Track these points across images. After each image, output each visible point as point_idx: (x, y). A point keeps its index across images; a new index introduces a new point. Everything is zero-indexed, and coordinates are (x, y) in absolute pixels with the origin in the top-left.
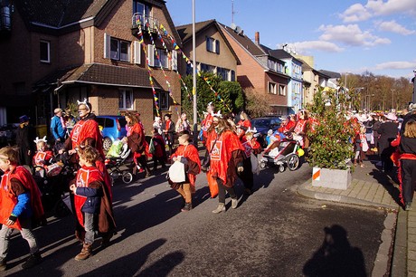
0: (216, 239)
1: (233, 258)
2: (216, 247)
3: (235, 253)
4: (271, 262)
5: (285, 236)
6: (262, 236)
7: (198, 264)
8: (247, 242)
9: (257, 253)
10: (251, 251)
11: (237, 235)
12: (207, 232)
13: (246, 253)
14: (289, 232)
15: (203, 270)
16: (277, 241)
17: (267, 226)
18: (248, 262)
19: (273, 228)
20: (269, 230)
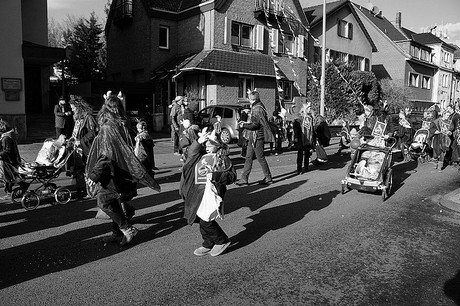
0: (341, 246)
1: (359, 269)
2: (340, 255)
3: (363, 264)
4: (403, 279)
5: (423, 252)
6: (394, 248)
7: (320, 271)
8: (376, 253)
9: (388, 267)
10: (381, 264)
11: (365, 244)
12: (332, 237)
13: (375, 265)
14: (428, 248)
15: (324, 278)
16: (412, 256)
17: (400, 238)
18: (377, 275)
19: (408, 241)
20: (403, 243)
